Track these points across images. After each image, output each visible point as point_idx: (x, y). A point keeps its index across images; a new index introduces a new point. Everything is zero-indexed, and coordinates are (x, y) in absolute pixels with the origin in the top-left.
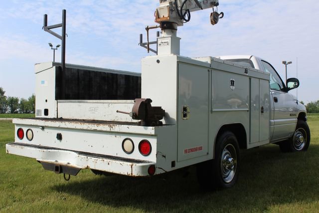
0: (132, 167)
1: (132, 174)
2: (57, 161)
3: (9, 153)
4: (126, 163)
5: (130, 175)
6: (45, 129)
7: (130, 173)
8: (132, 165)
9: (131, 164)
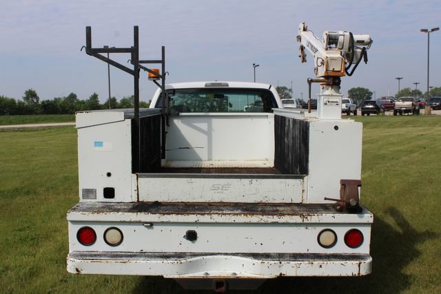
0: (359, 266)
1: (359, 274)
2: (207, 274)
3: (83, 272)
4: (349, 262)
5: (357, 275)
6: (154, 227)
7: (356, 273)
8: (360, 263)
9: (358, 262)
